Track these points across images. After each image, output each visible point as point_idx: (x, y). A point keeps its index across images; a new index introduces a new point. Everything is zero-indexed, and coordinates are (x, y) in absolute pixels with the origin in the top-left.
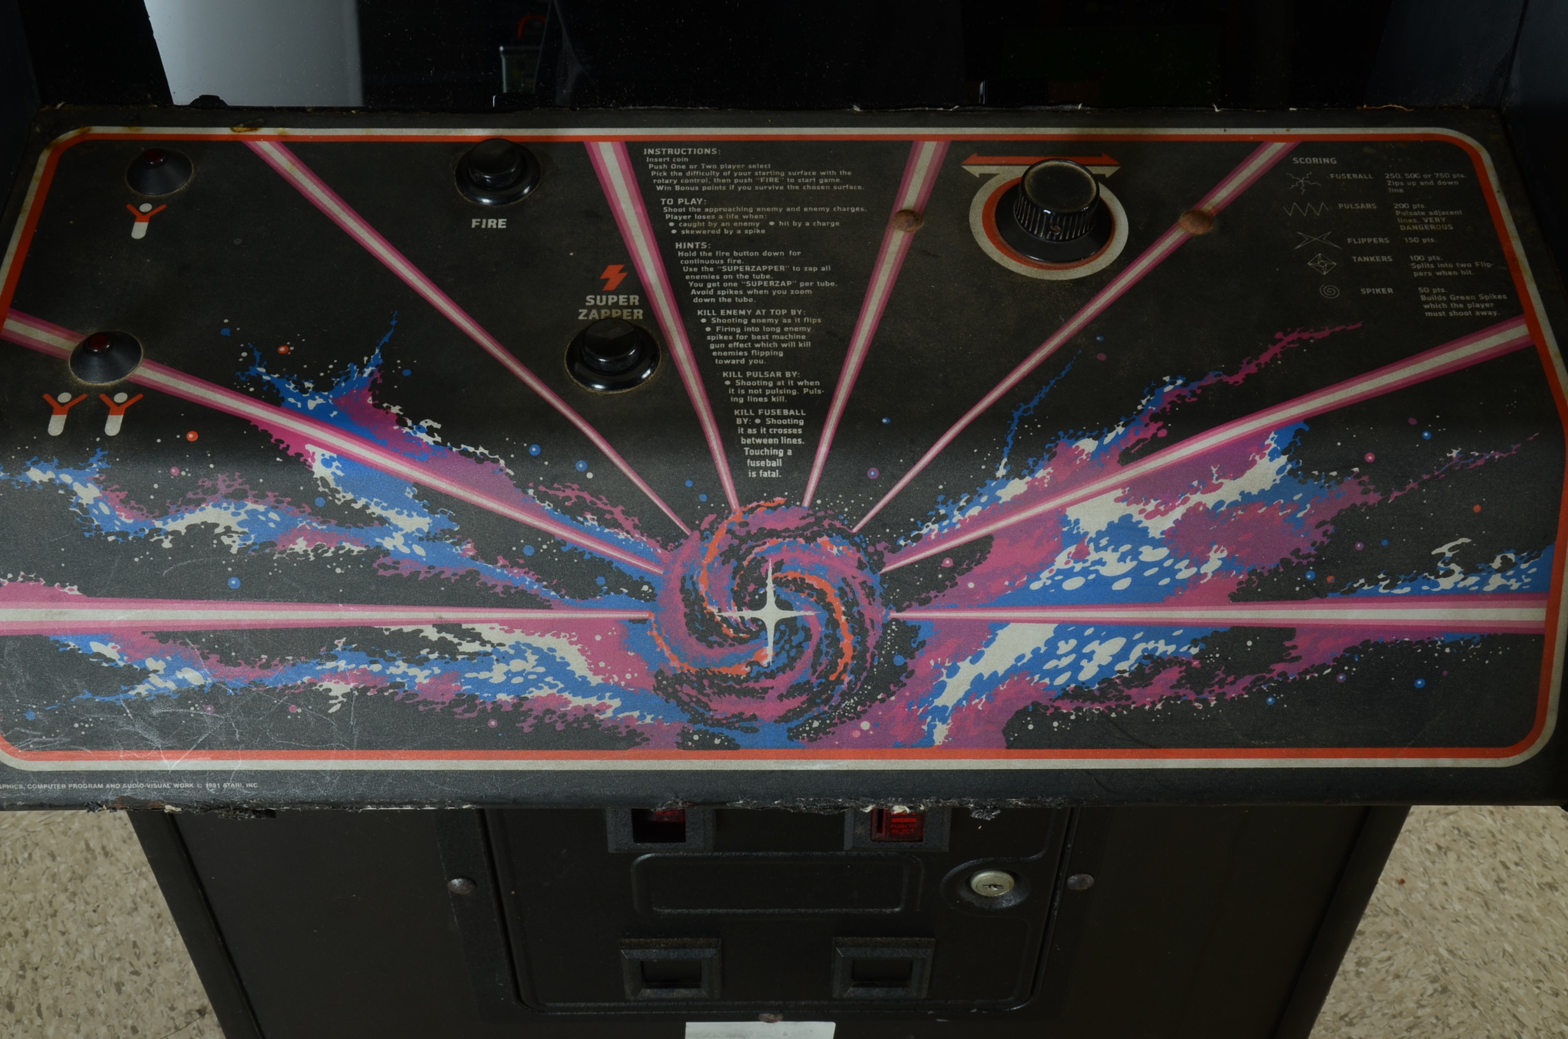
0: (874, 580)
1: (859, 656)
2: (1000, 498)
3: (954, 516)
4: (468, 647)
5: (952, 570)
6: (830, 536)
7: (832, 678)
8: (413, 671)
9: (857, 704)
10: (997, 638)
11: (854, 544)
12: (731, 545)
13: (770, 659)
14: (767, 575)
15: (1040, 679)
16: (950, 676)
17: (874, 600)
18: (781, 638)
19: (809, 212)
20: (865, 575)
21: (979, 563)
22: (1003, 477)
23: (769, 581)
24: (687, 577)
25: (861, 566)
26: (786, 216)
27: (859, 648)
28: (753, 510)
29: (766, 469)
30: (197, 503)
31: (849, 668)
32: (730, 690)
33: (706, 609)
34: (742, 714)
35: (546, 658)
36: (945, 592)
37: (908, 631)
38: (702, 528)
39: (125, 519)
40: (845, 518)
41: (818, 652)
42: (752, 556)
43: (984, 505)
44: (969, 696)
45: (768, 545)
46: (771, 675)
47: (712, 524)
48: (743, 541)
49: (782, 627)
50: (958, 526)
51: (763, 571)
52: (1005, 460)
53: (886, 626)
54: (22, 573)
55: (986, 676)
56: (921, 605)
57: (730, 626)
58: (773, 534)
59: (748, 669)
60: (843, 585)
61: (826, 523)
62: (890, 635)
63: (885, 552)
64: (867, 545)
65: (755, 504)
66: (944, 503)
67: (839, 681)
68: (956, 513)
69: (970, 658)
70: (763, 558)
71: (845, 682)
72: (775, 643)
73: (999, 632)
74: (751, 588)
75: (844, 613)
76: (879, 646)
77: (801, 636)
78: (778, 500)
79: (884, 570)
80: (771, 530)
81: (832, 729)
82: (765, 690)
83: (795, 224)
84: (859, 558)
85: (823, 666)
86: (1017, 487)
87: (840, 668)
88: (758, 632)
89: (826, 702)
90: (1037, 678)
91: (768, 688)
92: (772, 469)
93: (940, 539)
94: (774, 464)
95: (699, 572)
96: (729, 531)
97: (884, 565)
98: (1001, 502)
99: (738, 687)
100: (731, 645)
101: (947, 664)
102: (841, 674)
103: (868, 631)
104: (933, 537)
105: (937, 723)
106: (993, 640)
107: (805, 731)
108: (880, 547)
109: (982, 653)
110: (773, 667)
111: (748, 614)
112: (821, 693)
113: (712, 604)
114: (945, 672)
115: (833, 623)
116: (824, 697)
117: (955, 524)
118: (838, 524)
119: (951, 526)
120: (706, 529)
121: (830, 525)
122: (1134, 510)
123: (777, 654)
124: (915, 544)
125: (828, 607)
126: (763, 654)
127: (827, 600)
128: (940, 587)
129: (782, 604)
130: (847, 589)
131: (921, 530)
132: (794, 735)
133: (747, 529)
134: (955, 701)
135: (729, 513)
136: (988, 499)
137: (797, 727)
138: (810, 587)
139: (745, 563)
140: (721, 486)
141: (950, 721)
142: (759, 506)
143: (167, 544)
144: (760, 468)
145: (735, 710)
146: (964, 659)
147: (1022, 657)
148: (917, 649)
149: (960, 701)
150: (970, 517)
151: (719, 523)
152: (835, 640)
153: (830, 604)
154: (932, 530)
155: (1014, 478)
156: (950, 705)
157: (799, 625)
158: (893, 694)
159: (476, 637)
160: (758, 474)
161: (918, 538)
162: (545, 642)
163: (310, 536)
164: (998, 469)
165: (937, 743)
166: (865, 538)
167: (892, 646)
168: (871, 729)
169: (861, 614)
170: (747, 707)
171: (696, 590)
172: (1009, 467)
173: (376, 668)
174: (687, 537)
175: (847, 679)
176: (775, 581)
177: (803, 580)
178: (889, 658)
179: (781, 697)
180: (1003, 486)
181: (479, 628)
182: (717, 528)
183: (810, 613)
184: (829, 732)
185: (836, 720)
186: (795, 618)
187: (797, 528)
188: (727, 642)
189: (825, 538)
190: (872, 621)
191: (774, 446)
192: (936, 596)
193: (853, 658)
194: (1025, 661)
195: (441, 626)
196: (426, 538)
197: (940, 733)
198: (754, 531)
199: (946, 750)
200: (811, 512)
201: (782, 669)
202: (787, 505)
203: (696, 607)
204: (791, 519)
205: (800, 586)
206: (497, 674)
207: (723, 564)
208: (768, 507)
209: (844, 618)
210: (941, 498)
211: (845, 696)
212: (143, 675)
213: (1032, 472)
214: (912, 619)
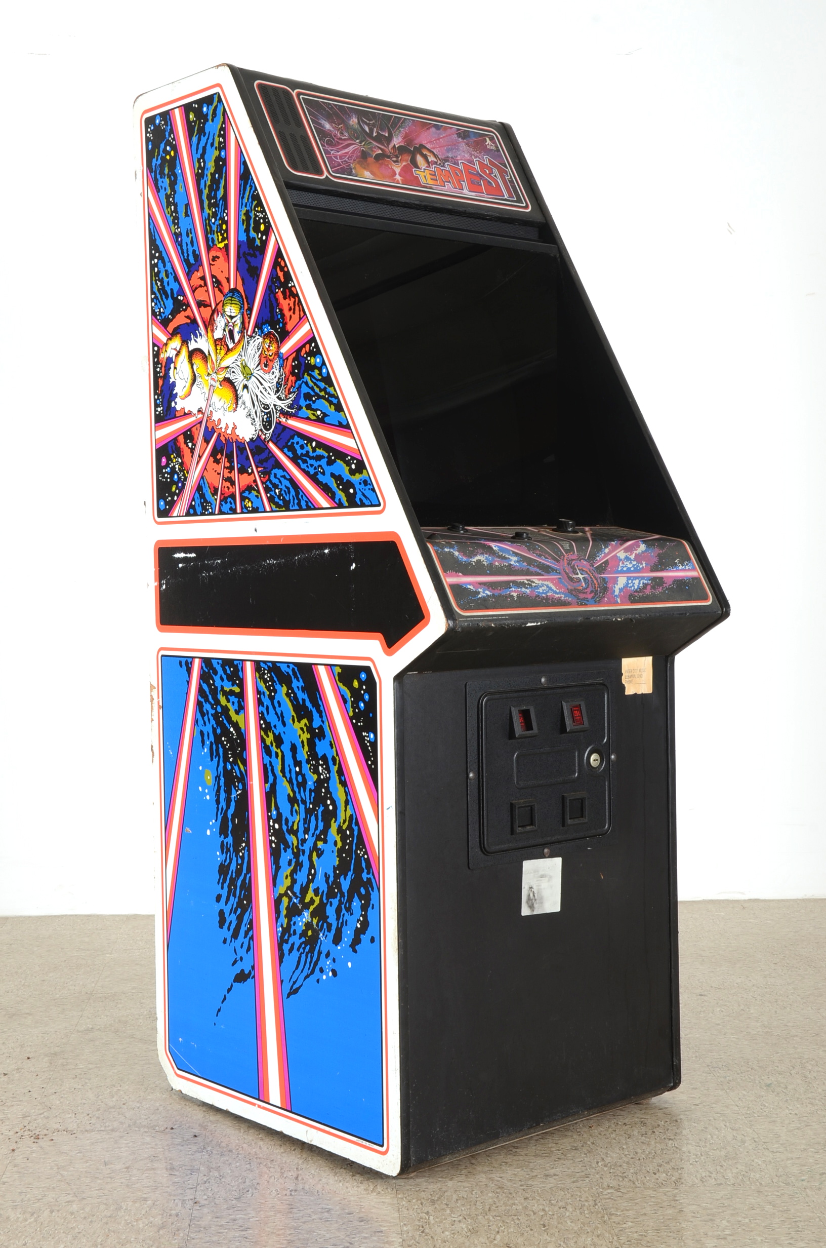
1: (598, 584)
4: (534, 585)
5: (605, 567)
7: (596, 589)
8: (526, 590)
9: (603, 595)
13: (584, 585)
23: (577, 569)
30: (476, 555)
31: (598, 587)
34: (585, 598)
35: (547, 586)
37: (604, 579)
39: (465, 559)
44: (620, 592)
48: (570, 561)
52: (603, 545)
58: (574, 560)
70: (574, 564)
71: (599, 590)
72: (584, 582)
82: (587, 592)
84: (589, 564)
86: (607, 550)
96: (566, 559)
97: (594, 566)
104: (599, 560)
113: (570, 574)
122: (627, 554)
128: (604, 570)
129: (581, 574)
131: (596, 558)
139: (572, 566)
143: (474, 564)
156: (618, 594)
157: (586, 578)
159: (534, 582)
162: (546, 583)
163: (498, 562)
168: (607, 600)
173: (520, 589)
179: (590, 594)
181: (534, 580)
195: (528, 580)
196: (518, 562)
197: (619, 600)
206: (541, 590)
212: (479, 593)
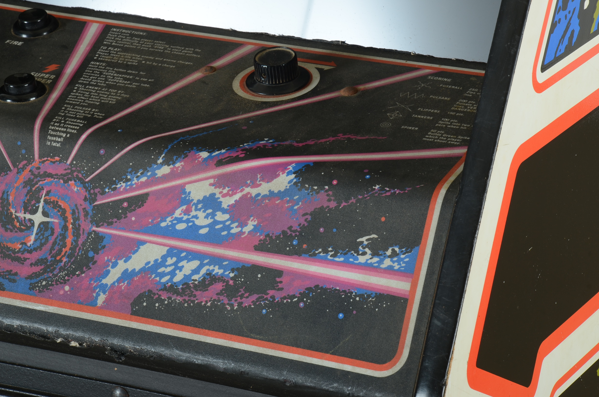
0: (89, 209)
1: (73, 249)
2: (157, 174)
3: (134, 180)
5: (126, 209)
6: (75, 181)
7: (58, 258)
9: (66, 275)
10: (140, 250)
11: (85, 187)
12: (29, 178)
13: (32, 242)
14: (42, 197)
15: (155, 277)
16: (113, 267)
17: (87, 219)
18: (40, 232)
20: (86, 205)
21: (140, 207)
22: (160, 163)
23: (42, 200)
24: (6, 192)
25: (85, 199)
27: (74, 244)
28: (44, 161)
29: (55, 141)
31: (67, 254)
32: (9, 256)
33: (9, 210)
34: (11, 271)
36: (120, 221)
37: (99, 238)
38: (19, 167)
40: (84, 173)
41: (54, 243)
42: (37, 186)
43: (148, 177)
44: (120, 280)
45: (46, 181)
46: (30, 252)
47: (24, 166)
48: (36, 176)
49: (42, 226)
50: (134, 186)
51: (41, 194)
52: (163, 155)
53: (89, 234)
55: (130, 270)
56: (108, 225)
57: (18, 221)
58: (50, 175)
59: (20, 246)
60: (75, 208)
61: (75, 174)
62: (90, 239)
63: (98, 194)
64: (91, 189)
65: (45, 159)
66: (130, 172)
67: (61, 261)
68: (135, 179)
69: (124, 259)
70: (42, 187)
71: (63, 262)
72: (37, 234)
73: (141, 247)
74: (33, 202)
75: (72, 224)
76: (84, 244)
77: (49, 232)
78: (57, 158)
79: (95, 204)
80: (49, 173)
81: (51, 287)
82: (25, 259)
84: (86, 195)
85: (55, 251)
86: (166, 170)
87: (63, 253)
88: (30, 227)
89: (52, 271)
90: (153, 276)
91: (27, 259)
92: (58, 142)
93: (126, 191)
94: (59, 140)
95: (12, 190)
96: (30, 171)
97: (95, 200)
98: (156, 176)
99: (13, 255)
100: (16, 232)
101: (113, 261)
102: (63, 256)
103: (80, 235)
104: (122, 190)
105: (101, 293)
106: (137, 251)
107: (38, 286)
108: (97, 190)
109: (130, 257)
110: (32, 248)
111: (28, 216)
112: (51, 265)
113: (13, 208)
114: (111, 264)
115: (65, 228)
116: (52, 268)
117: (134, 185)
118: (80, 176)
119: (131, 185)
120: (21, 168)
121: (77, 175)
122: (217, 191)
123: (36, 240)
124: (112, 192)
125: (65, 219)
126: (29, 239)
127: (66, 215)
128: (119, 217)
129: (45, 214)
130: (76, 211)
131: (117, 185)
132: (32, 287)
133: (38, 171)
134: (112, 282)
135: (33, 161)
136: (151, 174)
137: (35, 284)
138: (60, 206)
139: (34, 189)
140: (33, 146)
141: (107, 293)
142: (47, 160)
144: (53, 140)
145: (9, 268)
146: (121, 259)
147: (149, 263)
148: (101, 249)
149: (114, 283)
150: (141, 182)
151: (27, 166)
152: (64, 237)
153: (67, 217)
154: (122, 186)
155: (165, 165)
156: (109, 284)
157: (50, 226)
158: (84, 272)
160: (51, 144)
161: (115, 189)
164: (159, 159)
165: (98, 305)
166: (91, 185)
167: (89, 246)
168: (69, 291)
169: (79, 225)
170: (15, 267)
171: (8, 200)
172: (164, 159)
174: (10, 170)
175: (65, 260)
176: (45, 201)
177: (57, 202)
178: (87, 252)
179: (31, 264)
180: (159, 168)
182: (26, 168)
183: (56, 221)
184: (49, 289)
185: (54, 283)
186: (48, 223)
187: (61, 174)
188: (15, 229)
189: (73, 182)
190: (84, 230)
191: (62, 132)
192: (116, 222)
193: (71, 249)
194: (150, 265)
197: (101, 299)
198: (41, 173)
199: (101, 310)
200: (70, 167)
201: (36, 249)
202: (60, 161)
203: (5, 208)
204: (60, 169)
205: (56, 205)
207: (24, 187)
208: (51, 162)
209: (71, 226)
210: (130, 170)
211: (62, 269)
213: (174, 163)
214: (103, 232)
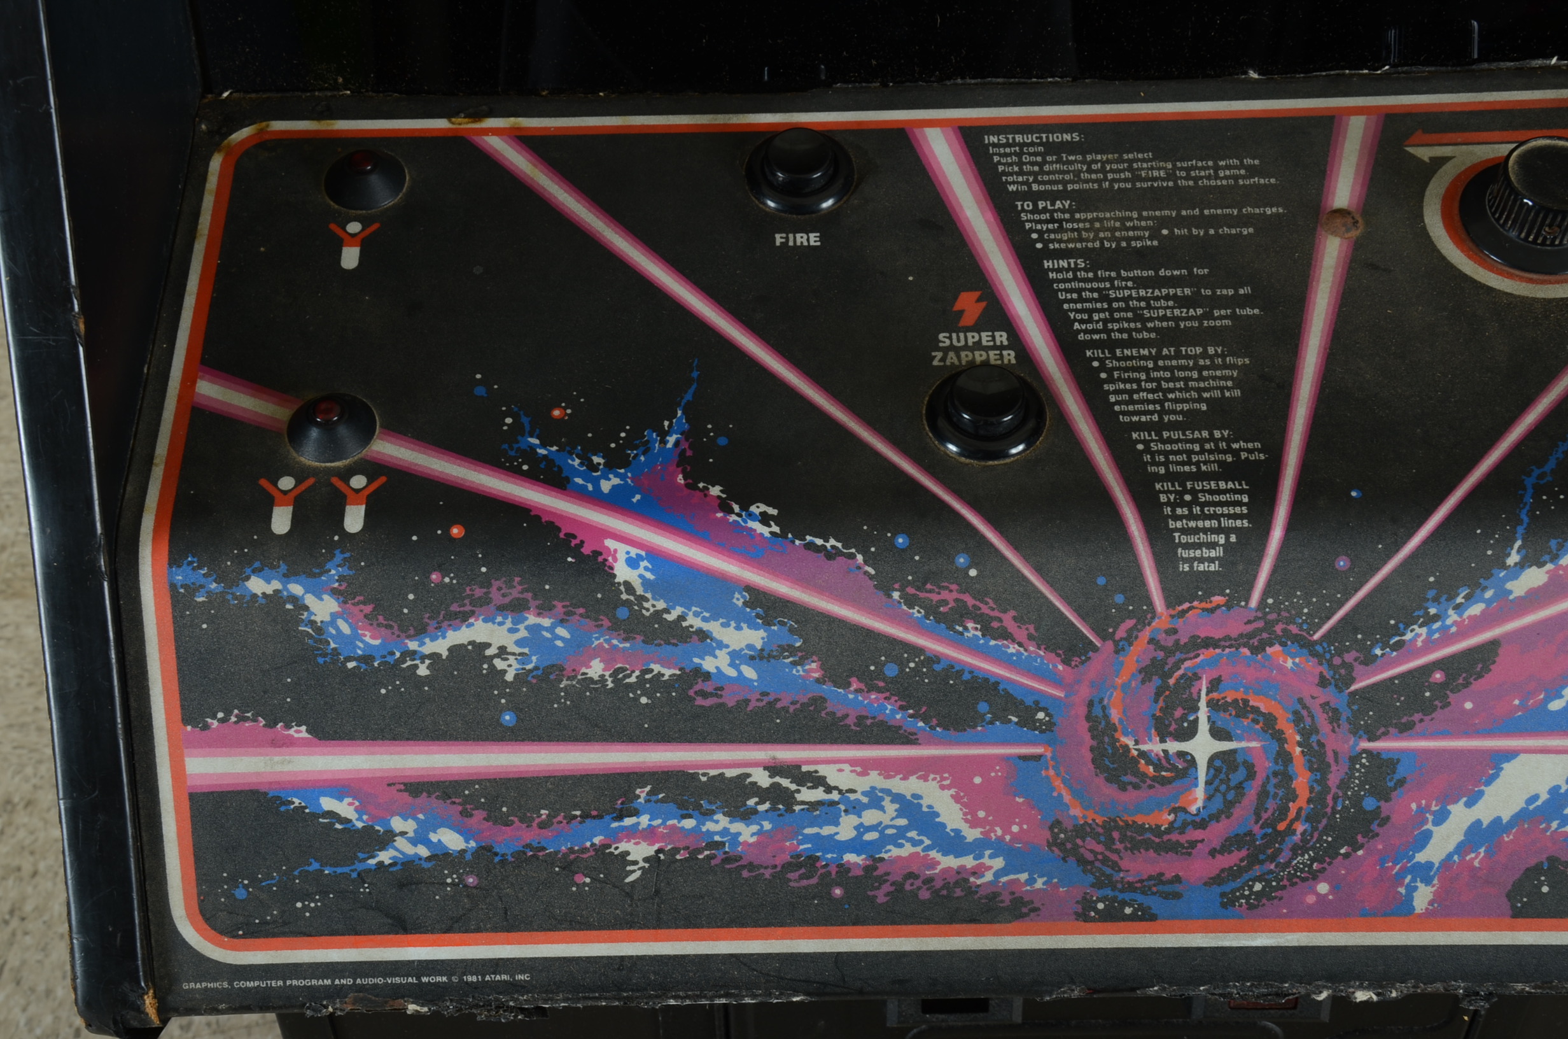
0: (1340, 701)
1: (1318, 799)
2: (1510, 592)
3: (1449, 616)
4: (808, 795)
5: (1444, 685)
6: (1284, 645)
7: (1281, 826)
8: (737, 827)
9: (1312, 860)
10: (1502, 773)
11: (1314, 654)
12: (1154, 660)
13: (1200, 803)
14: (1199, 697)
15: (1560, 826)
16: (1437, 823)
17: (1339, 726)
18: (1215, 777)
19: (1211, 216)
20: (1328, 694)
21: (1480, 676)
22: (1516, 564)
23: (1203, 704)
24: (1096, 700)
25: (1323, 682)
26: (1181, 222)
27: (1317, 788)
28: (1183, 613)
29: (1201, 560)
30: (463, 618)
31: (1303, 814)
32: (1147, 845)
33: (1119, 741)
34: (1162, 874)
35: (909, 807)
36: (1433, 715)
37: (1383, 765)
38: (1117, 637)
39: (371, 640)
40: (1304, 622)
41: (1263, 794)
42: (1180, 672)
43: (1488, 602)
44: (1462, 849)
45: (1201, 657)
46: (1202, 824)
47: (1130, 632)
48: (1169, 652)
49: (1218, 763)
50: (1454, 629)
51: (1194, 690)
52: (1519, 543)
53: (1354, 759)
54: (236, 711)
55: (1485, 823)
56: (1401, 732)
57: (1149, 762)
58: (1209, 643)
59: (1171, 817)
60: (1299, 707)
61: (1278, 629)
62: (1358, 771)
63: (1356, 664)
64: (1332, 656)
65: (1186, 605)
66: (1436, 600)
67: (1290, 831)
68: (1451, 612)
69: (1465, 799)
70: (1195, 674)
71: (1298, 833)
72: (1208, 783)
73: (1505, 765)
74: (1178, 713)
75: (1299, 744)
76: (1344, 785)
77: (1241, 774)
78: (1218, 599)
79: (1353, 688)
80: (1207, 638)
81: (1279, 894)
82: (1193, 844)
83: (1195, 231)
84: (1321, 672)
85: (1270, 813)
86: (1535, 577)
87: (1292, 814)
88: (1186, 769)
89: (1272, 858)
90: (1554, 825)
91: (1197, 841)
92: (1211, 560)
93: (1429, 646)
94: (1213, 554)
95: (1111, 695)
96: (1151, 641)
97: (1353, 680)
98: (1511, 597)
99: (1157, 840)
100: (1151, 787)
101: (1434, 808)
102: (1292, 822)
103: (1329, 766)
104: (1419, 644)
105: (1419, 884)
106: (1495, 776)
107: (1243, 896)
108: (1349, 657)
109: (1481, 794)
110: (1204, 814)
111: (1173, 746)
112: (1267, 846)
113: (1126, 735)
114: (1430, 817)
115: (1284, 757)
116: (1269, 851)
117: (1450, 627)
118: (1294, 629)
119: (1445, 629)
120: (1121, 639)
121: (1284, 631)
123: (1209, 798)
124: (1395, 653)
125: (1279, 737)
126: (1190, 798)
127: (1277, 727)
128: (1427, 708)
129: (1218, 733)
130: (1304, 713)
131: (1403, 634)
132: (1228, 901)
133: (1175, 637)
134: (1443, 856)
135: (1153, 618)
136: (1495, 594)
137: (1233, 892)
138: (1256, 710)
139: (1172, 681)
140: (1143, 584)
141: (1435, 881)
142: (1190, 609)
143: (423, 671)
144: (1195, 559)
145: (1153, 870)
146: (1456, 801)
147: (1535, 797)
148: (1395, 789)
149: (1450, 856)
150: (1470, 617)
151: (1139, 631)
152: (1285, 778)
153: (1282, 732)
154: (1418, 635)
155: (1530, 566)
156: (1437, 862)
157: (1240, 759)
158: (1361, 847)
159: (818, 781)
160: (1191, 567)
161: (1400, 645)
162: (909, 786)
163: (608, 656)
164: (1509, 555)
165: (1418, 910)
166: (1329, 647)
167: (1361, 786)
168: (1331, 892)
169: (1321, 744)
170: (1168, 865)
171: (1106, 717)
172: (1524, 552)
173: (689, 823)
174: (1096, 649)
175: (1300, 828)
176: (1210, 704)
177: (1246, 702)
178: (1357, 801)
179: (1213, 853)
180: (1516, 577)
181: (823, 770)
182: (1137, 637)
183: (1254, 744)
184: (1276, 897)
185: (1285, 882)
186: (1233, 752)
187: (1241, 635)
188: (1145, 782)
189: (1277, 648)
190: (1336, 753)
191: (1213, 531)
192: (1421, 721)
193: (1309, 801)
194: (1539, 803)
195: (774, 769)
196: (758, 657)
197: (1423, 897)
198: (1183, 640)
199: (1429, 920)
200: (1259, 614)
201: (1215, 817)
202: (1229, 606)
203: (1106, 739)
204: (1234, 624)
205: (1243, 709)
206: (845, 829)
207: (1143, 682)
208: (1203, 610)
209: (1298, 750)
210: (1431, 594)
211: (1296, 850)
212: (387, 839)
213: (1555, 558)
214: (1389, 750)
